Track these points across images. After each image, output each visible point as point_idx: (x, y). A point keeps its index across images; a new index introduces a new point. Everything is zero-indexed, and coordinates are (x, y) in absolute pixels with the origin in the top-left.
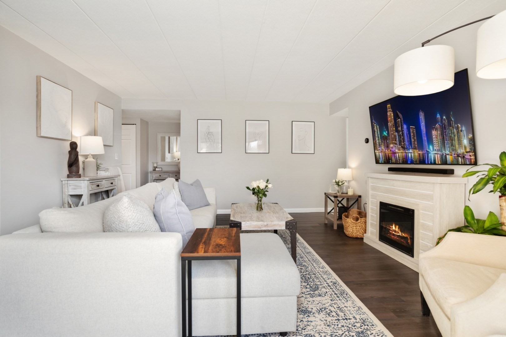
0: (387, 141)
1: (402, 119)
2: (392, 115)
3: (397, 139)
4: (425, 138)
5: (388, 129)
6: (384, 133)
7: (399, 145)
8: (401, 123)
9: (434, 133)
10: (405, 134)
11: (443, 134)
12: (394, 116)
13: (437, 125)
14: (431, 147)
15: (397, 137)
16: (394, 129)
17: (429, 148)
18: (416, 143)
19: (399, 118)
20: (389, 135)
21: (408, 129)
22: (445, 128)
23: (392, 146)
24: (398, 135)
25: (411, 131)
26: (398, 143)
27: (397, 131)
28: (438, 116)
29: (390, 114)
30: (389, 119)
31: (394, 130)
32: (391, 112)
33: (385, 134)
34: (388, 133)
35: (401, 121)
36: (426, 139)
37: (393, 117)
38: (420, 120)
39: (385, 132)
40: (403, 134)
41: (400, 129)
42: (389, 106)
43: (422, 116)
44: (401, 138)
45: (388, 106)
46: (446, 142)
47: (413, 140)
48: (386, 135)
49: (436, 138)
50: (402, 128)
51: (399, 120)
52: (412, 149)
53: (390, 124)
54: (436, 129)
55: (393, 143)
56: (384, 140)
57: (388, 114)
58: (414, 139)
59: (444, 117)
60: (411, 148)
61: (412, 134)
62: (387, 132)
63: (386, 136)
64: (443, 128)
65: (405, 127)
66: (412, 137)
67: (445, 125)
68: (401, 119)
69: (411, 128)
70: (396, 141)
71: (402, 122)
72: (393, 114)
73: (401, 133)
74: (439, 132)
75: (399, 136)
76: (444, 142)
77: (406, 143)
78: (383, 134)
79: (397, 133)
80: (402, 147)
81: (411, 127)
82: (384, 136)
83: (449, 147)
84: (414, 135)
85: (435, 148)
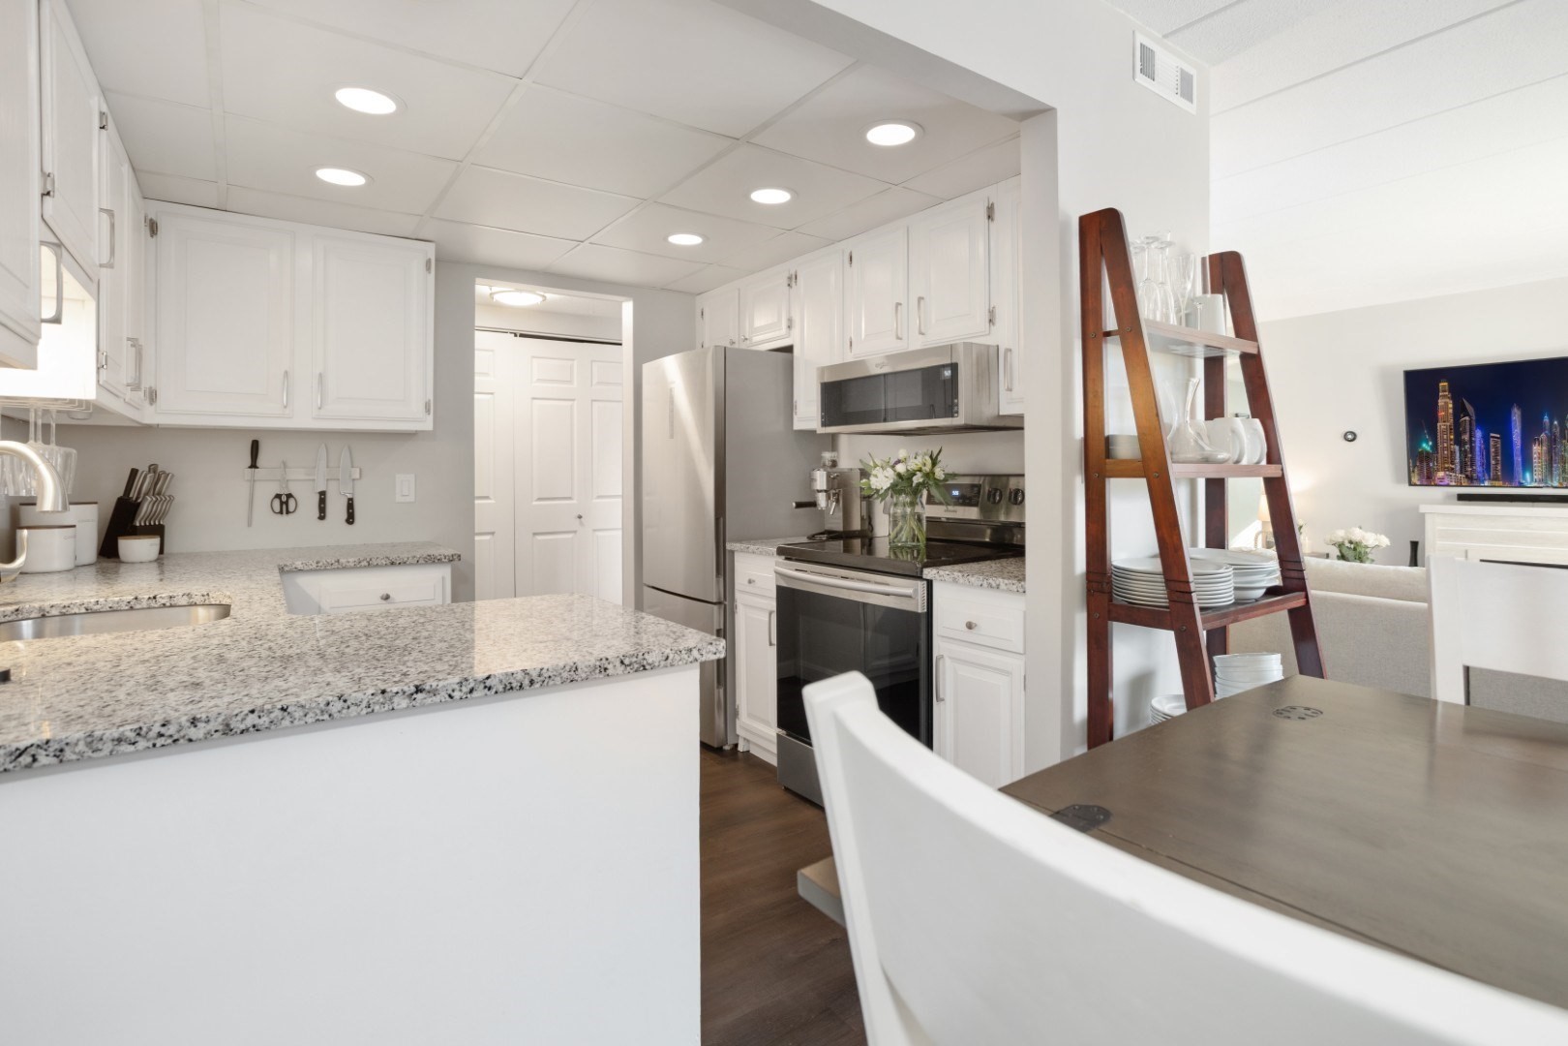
0: (1428, 465)
1: (1474, 418)
2: (1451, 406)
3: (1458, 461)
4: (1518, 459)
5: (1437, 438)
6: (1424, 445)
7: (1461, 473)
8: (1471, 424)
9: (1536, 448)
10: (1477, 449)
11: (1550, 451)
12: (1454, 408)
13: (1543, 436)
14: (1528, 475)
15: (1458, 454)
16: (1452, 437)
17: (1524, 478)
18: (1499, 468)
19: (1468, 415)
20: (1437, 449)
21: (1486, 439)
22: (1555, 440)
23: (1441, 474)
24: (1460, 451)
25: (1492, 443)
26: (1458, 468)
27: (1458, 441)
28: (1546, 419)
29: (1445, 404)
30: (1441, 414)
31: (1451, 440)
32: (1448, 400)
33: (1426, 446)
34: (1435, 447)
35: (1470, 421)
36: (1520, 460)
37: (1451, 411)
38: (1513, 424)
39: (1427, 444)
40: (1472, 449)
41: (1466, 437)
42: (1443, 384)
43: (1516, 416)
44: (1466, 457)
45: (1441, 384)
46: (1554, 465)
47: (1493, 462)
48: (1428, 449)
49: (1539, 458)
50: (1471, 436)
51: (1467, 418)
52: (1490, 479)
53: (1441, 426)
54: (1541, 443)
55: (1444, 469)
56: (1421, 462)
57: (1441, 402)
58: (1496, 460)
59: (1556, 423)
60: (1487, 477)
61: (1492, 450)
62: (1430, 443)
63: (1427, 453)
64: (1552, 441)
65: (1479, 434)
66: (1492, 454)
67: (1555, 436)
68: (1470, 417)
69: (1493, 437)
70: (1452, 463)
71: (1474, 423)
72: (1454, 404)
73: (1467, 446)
74: (1544, 448)
75: (1464, 453)
76: (1552, 467)
77: (1478, 468)
78: (1420, 446)
79: (1457, 448)
80: (1467, 476)
81: (1492, 435)
82: (1422, 453)
83: (1559, 475)
84: (1496, 452)
85: (1535, 477)
